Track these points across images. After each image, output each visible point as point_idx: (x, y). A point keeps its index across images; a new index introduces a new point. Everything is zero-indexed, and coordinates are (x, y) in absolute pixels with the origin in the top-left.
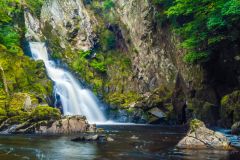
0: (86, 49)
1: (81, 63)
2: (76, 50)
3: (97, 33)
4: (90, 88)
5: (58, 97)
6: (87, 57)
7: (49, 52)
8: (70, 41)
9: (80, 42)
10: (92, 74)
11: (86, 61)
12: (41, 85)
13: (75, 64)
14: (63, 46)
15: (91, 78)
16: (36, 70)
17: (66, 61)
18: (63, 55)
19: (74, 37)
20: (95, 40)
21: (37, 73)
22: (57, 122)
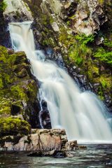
0: (88, 32)
1: (81, 52)
2: (74, 34)
3: (104, 8)
4: (93, 90)
5: (45, 104)
6: (89, 44)
7: (36, 37)
8: (65, 21)
9: (80, 21)
10: (96, 70)
11: (88, 50)
12: (20, 88)
13: (73, 55)
14: (56, 28)
15: (95, 75)
16: (15, 66)
17: (59, 51)
18: (56, 42)
19: (72, 14)
20: (101, 19)
21: (17, 71)
22: (26, 138)
